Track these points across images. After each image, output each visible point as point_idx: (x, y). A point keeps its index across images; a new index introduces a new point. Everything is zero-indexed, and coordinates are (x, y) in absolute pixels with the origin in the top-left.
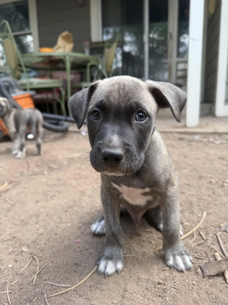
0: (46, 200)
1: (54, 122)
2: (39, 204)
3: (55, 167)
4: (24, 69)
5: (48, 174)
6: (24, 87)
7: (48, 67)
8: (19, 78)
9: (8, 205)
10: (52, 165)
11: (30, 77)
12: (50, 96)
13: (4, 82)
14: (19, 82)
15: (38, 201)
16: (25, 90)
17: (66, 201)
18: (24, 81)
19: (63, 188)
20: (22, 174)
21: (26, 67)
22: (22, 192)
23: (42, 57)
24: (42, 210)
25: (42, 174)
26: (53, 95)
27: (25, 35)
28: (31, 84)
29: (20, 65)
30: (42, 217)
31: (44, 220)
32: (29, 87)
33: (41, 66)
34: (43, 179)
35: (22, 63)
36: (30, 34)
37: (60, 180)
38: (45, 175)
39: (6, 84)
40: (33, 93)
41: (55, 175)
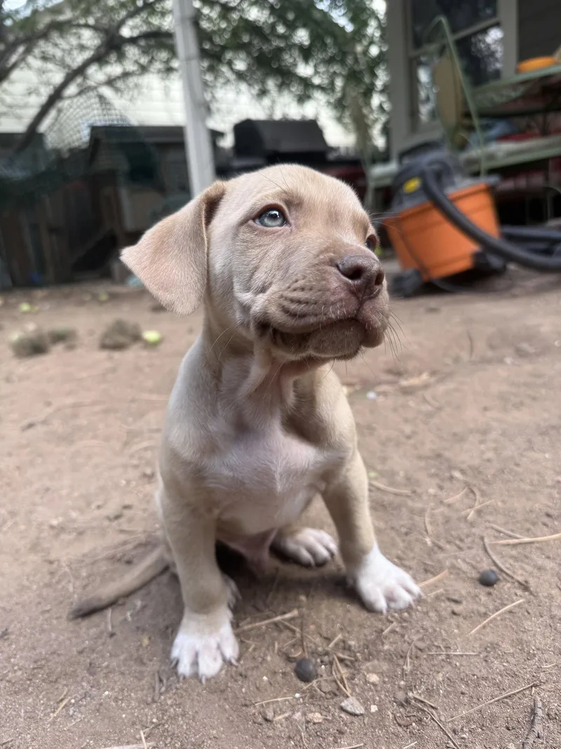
0: (505, 410)
1: (542, 246)
2: (488, 414)
3: (531, 350)
4: (476, 122)
5: (513, 364)
6: (475, 168)
7: (539, 105)
8: (463, 146)
9: (429, 408)
10: (525, 346)
11: (488, 141)
12: (537, 180)
13: (431, 163)
14: (464, 156)
15: (486, 409)
16: (476, 174)
17: (546, 415)
18: (475, 152)
19: (543, 391)
20: (457, 360)
21: (482, 115)
22: (456, 390)
23: (524, 82)
24: (495, 424)
25: (501, 361)
26: (547, 179)
27: (485, 31)
28: (491, 157)
29: (467, 115)
30: (493, 435)
31: (495, 441)
32: (485, 165)
33: (521, 106)
34: (502, 372)
35: (472, 108)
36: (497, 25)
37: (539, 376)
38: (506, 364)
39: (436, 167)
40: (493, 180)
41: (528, 367)
